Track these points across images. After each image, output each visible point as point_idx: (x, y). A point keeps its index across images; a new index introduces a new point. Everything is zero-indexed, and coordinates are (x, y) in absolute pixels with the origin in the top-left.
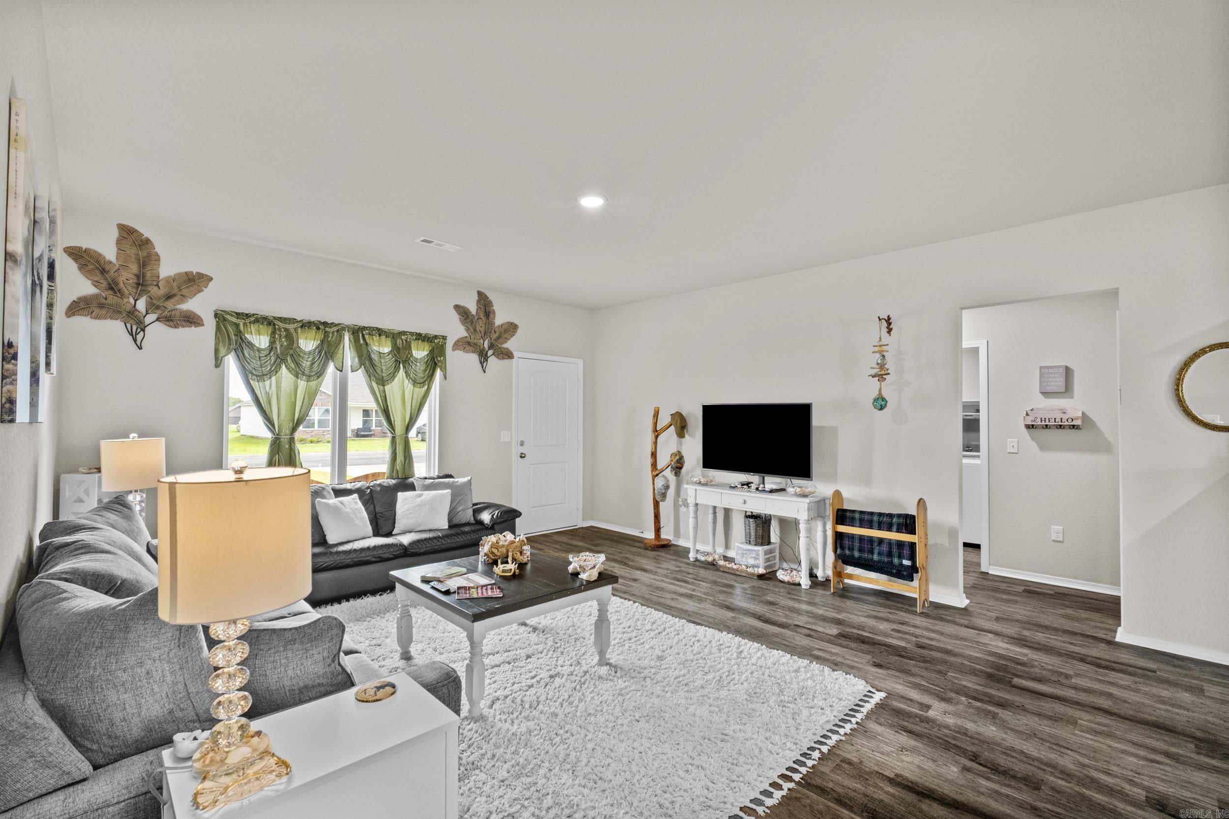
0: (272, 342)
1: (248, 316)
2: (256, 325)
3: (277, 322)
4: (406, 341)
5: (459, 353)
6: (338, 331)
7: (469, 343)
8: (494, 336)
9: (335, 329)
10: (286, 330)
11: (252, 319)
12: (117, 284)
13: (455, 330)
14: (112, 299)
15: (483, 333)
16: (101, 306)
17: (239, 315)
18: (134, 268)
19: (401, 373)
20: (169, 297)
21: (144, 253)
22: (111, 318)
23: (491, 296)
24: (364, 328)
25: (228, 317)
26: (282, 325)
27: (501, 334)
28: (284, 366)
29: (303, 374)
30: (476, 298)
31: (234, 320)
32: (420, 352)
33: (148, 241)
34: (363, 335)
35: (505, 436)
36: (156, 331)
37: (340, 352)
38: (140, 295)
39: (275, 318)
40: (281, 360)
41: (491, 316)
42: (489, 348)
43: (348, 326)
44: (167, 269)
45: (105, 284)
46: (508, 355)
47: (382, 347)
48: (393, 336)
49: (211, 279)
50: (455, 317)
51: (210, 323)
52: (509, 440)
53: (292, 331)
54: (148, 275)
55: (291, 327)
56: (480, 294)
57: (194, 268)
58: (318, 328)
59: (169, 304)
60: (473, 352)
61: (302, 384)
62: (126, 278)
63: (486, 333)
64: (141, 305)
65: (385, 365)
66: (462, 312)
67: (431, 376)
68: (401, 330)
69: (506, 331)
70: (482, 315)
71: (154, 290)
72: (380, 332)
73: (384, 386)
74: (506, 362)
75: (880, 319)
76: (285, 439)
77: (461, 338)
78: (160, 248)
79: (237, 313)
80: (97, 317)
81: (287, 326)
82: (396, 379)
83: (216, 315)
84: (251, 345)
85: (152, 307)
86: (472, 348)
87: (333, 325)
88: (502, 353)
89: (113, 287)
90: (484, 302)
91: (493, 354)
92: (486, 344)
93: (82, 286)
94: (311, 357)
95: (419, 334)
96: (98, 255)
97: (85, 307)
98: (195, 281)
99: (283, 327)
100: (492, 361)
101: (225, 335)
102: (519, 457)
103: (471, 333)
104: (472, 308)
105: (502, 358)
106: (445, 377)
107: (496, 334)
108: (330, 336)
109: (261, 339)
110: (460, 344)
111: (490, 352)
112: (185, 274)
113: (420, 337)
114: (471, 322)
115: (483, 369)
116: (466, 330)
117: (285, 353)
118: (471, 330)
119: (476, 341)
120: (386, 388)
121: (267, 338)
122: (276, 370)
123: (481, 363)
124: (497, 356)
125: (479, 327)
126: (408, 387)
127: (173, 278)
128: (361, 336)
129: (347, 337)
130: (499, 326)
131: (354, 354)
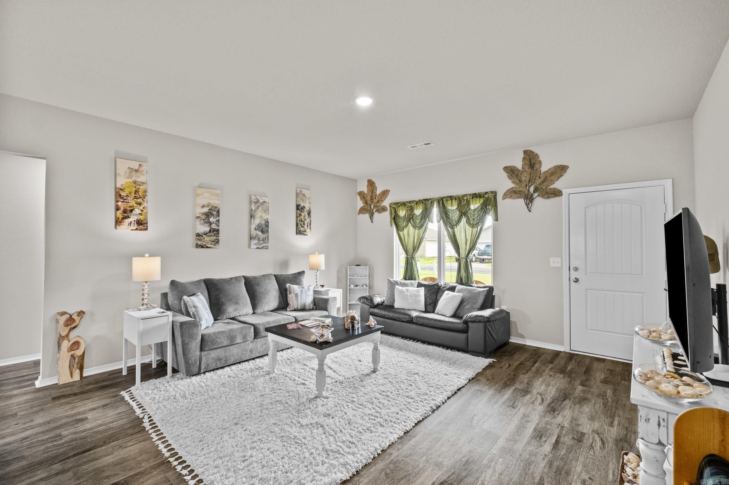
0: (406, 214)
1: (398, 203)
2: (401, 207)
3: (407, 204)
4: (467, 199)
5: (508, 201)
6: (431, 202)
7: (515, 192)
8: (539, 181)
12: (367, 201)
13: (504, 185)
14: (366, 207)
15: (527, 181)
16: (364, 210)
18: (370, 194)
19: (464, 220)
20: (378, 202)
21: (373, 188)
22: (366, 213)
23: (538, 151)
24: (443, 198)
25: (392, 205)
27: (546, 177)
28: (410, 223)
29: (417, 226)
30: (522, 156)
31: (394, 206)
32: (475, 205)
33: (374, 182)
34: (443, 201)
35: (555, 262)
37: (432, 213)
38: (372, 204)
39: (407, 202)
40: (409, 220)
41: (537, 166)
42: (534, 192)
43: (436, 199)
44: (378, 191)
45: (364, 202)
47: (453, 207)
48: (460, 198)
49: (390, 191)
50: (504, 175)
51: (388, 209)
52: (559, 265)
53: (414, 206)
54: (374, 195)
55: (412, 204)
56: (526, 152)
57: (385, 189)
58: (423, 203)
59: (378, 205)
60: (519, 198)
61: (417, 231)
62: (369, 198)
63: (530, 181)
64: (372, 207)
65: (455, 216)
66: (511, 171)
67: (483, 219)
68: (464, 194)
69: (552, 174)
70: (527, 168)
71: (375, 201)
72: (451, 198)
73: (452, 228)
74: (557, 199)
76: (410, 257)
77: (508, 190)
78: (377, 185)
79: (395, 203)
80: (363, 214)
82: (460, 224)
83: (390, 206)
84: (399, 216)
85: (374, 206)
86: (518, 195)
87: (430, 199)
88: (547, 193)
89: (366, 203)
90: (530, 157)
91: (538, 196)
92: (532, 189)
93: (360, 204)
94: (420, 217)
95: (475, 194)
96: (364, 192)
97: (362, 211)
98: (385, 193)
99: (410, 205)
100: (539, 202)
101: (391, 213)
102: (572, 283)
103: (517, 184)
104: (519, 165)
105: (549, 198)
106: (496, 219)
107: (542, 180)
108: (426, 203)
109: (402, 213)
110: (511, 194)
111: (536, 195)
112: (383, 191)
113: (475, 196)
114: (517, 176)
115: (529, 209)
116: (513, 182)
117: (410, 218)
118: (518, 182)
119: (521, 189)
120: (456, 229)
121: (404, 212)
122: (407, 225)
123: (526, 205)
124: (543, 196)
125: (525, 177)
126: (469, 229)
127: (380, 195)
128: (442, 203)
129: (435, 205)
130: (544, 173)
131: (438, 213)
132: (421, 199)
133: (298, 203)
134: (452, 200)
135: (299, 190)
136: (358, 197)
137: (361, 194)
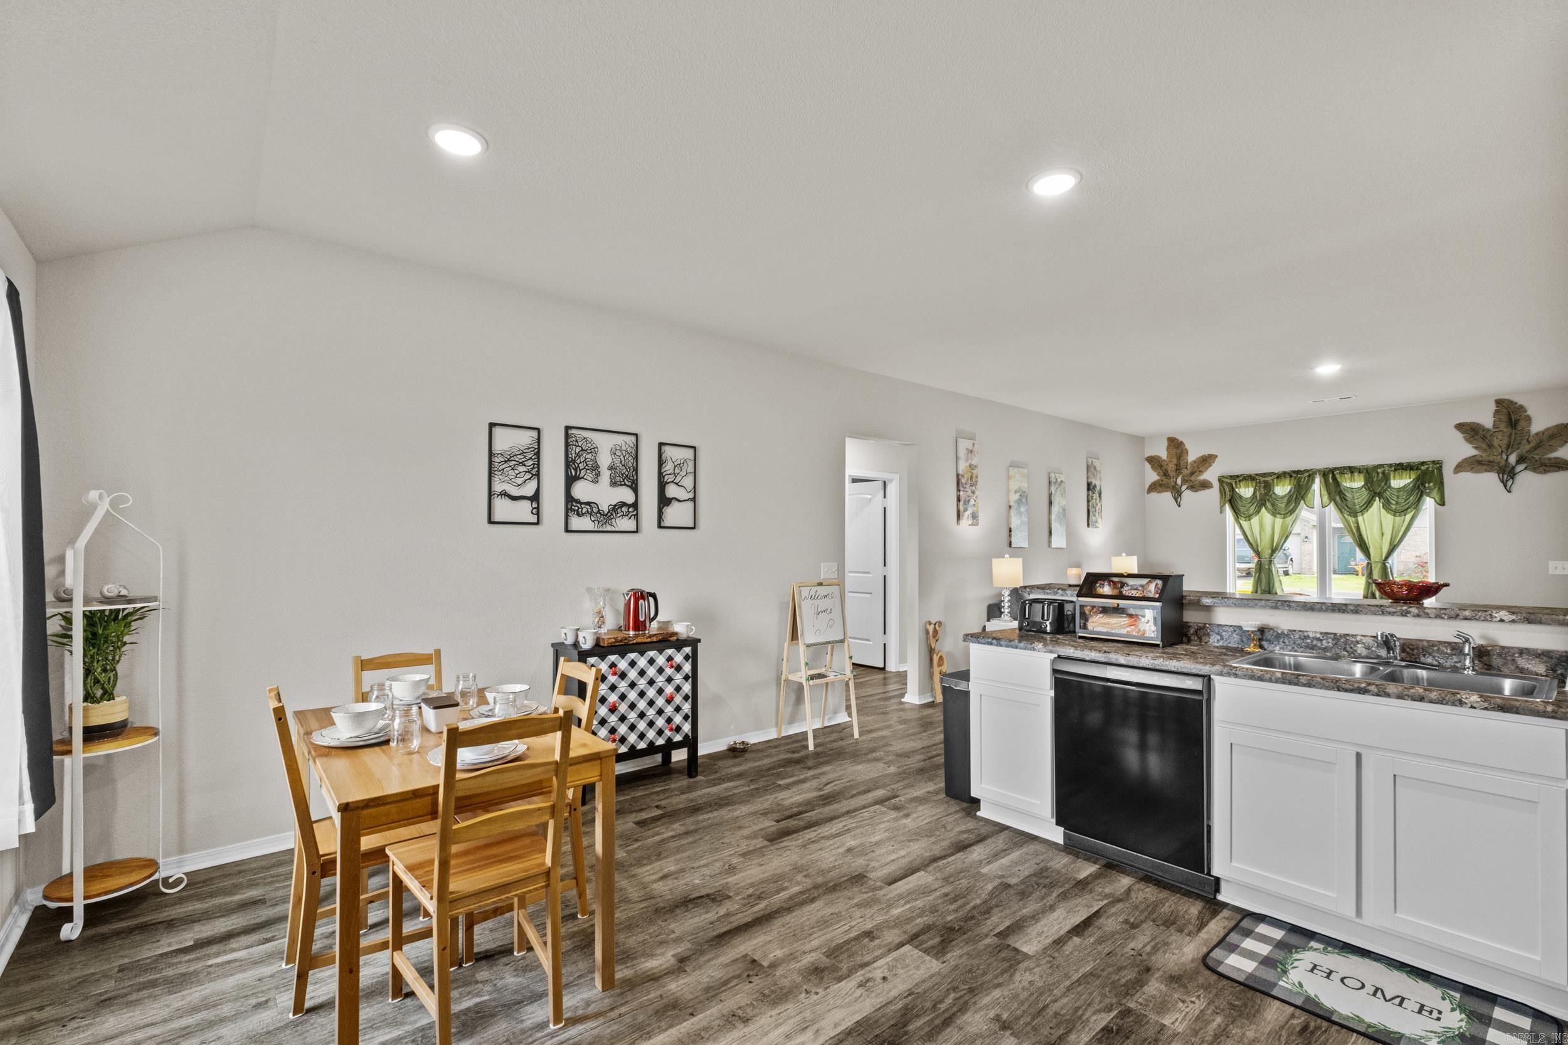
0: (1255, 492)
1: (1237, 476)
2: (1244, 482)
3: (1258, 477)
4: (1383, 473)
5: (1467, 476)
6: (1309, 476)
7: (1479, 462)
8: (1529, 446)
9: (1306, 474)
12: (1167, 472)
13: (1458, 451)
14: (1165, 481)
15: (1504, 447)
16: (1161, 485)
17: (1231, 477)
18: (1175, 461)
19: (1377, 503)
20: (1192, 473)
21: (1179, 451)
22: (1165, 491)
23: (1523, 401)
24: (1336, 469)
25: (1225, 480)
26: (1262, 479)
27: (1541, 441)
28: (1264, 508)
29: (1280, 513)
30: (1492, 407)
31: (1229, 481)
32: (1400, 482)
33: (1182, 442)
34: (1334, 475)
36: (1187, 495)
37: (1311, 494)
38: (1178, 476)
39: (1257, 475)
40: (1262, 503)
41: (1522, 424)
42: (1518, 462)
43: (1319, 471)
44: (1192, 457)
45: (1162, 473)
46: (1562, 465)
47: (1354, 484)
48: (1368, 473)
49: (1216, 456)
50: (1458, 436)
51: (1216, 484)
53: (1271, 481)
54: (1182, 463)
55: (1269, 479)
56: (1501, 402)
57: (1206, 453)
58: (1291, 476)
59: (1193, 478)
60: (1488, 471)
61: (1279, 521)
62: (1171, 467)
63: (1510, 447)
64: (1179, 481)
65: (1359, 497)
66: (1471, 431)
67: (1417, 504)
68: (1377, 463)
69: (1552, 437)
70: (1502, 427)
71: (1185, 472)
72: (1352, 470)
73: (1356, 516)
74: (1557, 475)
76: (1265, 561)
77: (1466, 459)
78: (1188, 446)
79: (1231, 476)
80: (1159, 492)
81: (1266, 479)
82: (1371, 510)
83: (1220, 480)
84: (1241, 497)
85: (1184, 481)
86: (1485, 467)
87: (1305, 471)
88: (1543, 465)
89: (1166, 474)
90: (1510, 411)
91: (1526, 468)
92: (1513, 459)
93: (1152, 476)
94: (1286, 499)
95: (1401, 465)
96: (1159, 457)
97: (1154, 487)
98: (1207, 461)
99: (1264, 482)
100: (1527, 478)
101: (1222, 492)
103: (1485, 450)
104: (1487, 421)
105: (1545, 472)
106: (1442, 503)
107: (1532, 445)
108: (1301, 480)
109: (1246, 491)
110: (1468, 465)
111: (1520, 467)
112: (1202, 457)
113: (1401, 467)
114: (1484, 438)
115: (1508, 488)
116: (1476, 448)
117: (1264, 498)
118: (1484, 446)
119: (1491, 458)
120: (1360, 519)
121: (1251, 490)
122: (1258, 512)
123: (1502, 482)
124: (1535, 470)
125: (1499, 441)
126: (1388, 516)
127: (1195, 462)
128: (1332, 477)
129: (1317, 480)
130: (1537, 434)
131: (1325, 493)
132: (1287, 470)
133: (1089, 480)
134: (1352, 473)
135: (1090, 460)
136: (1148, 466)
137: (1154, 461)
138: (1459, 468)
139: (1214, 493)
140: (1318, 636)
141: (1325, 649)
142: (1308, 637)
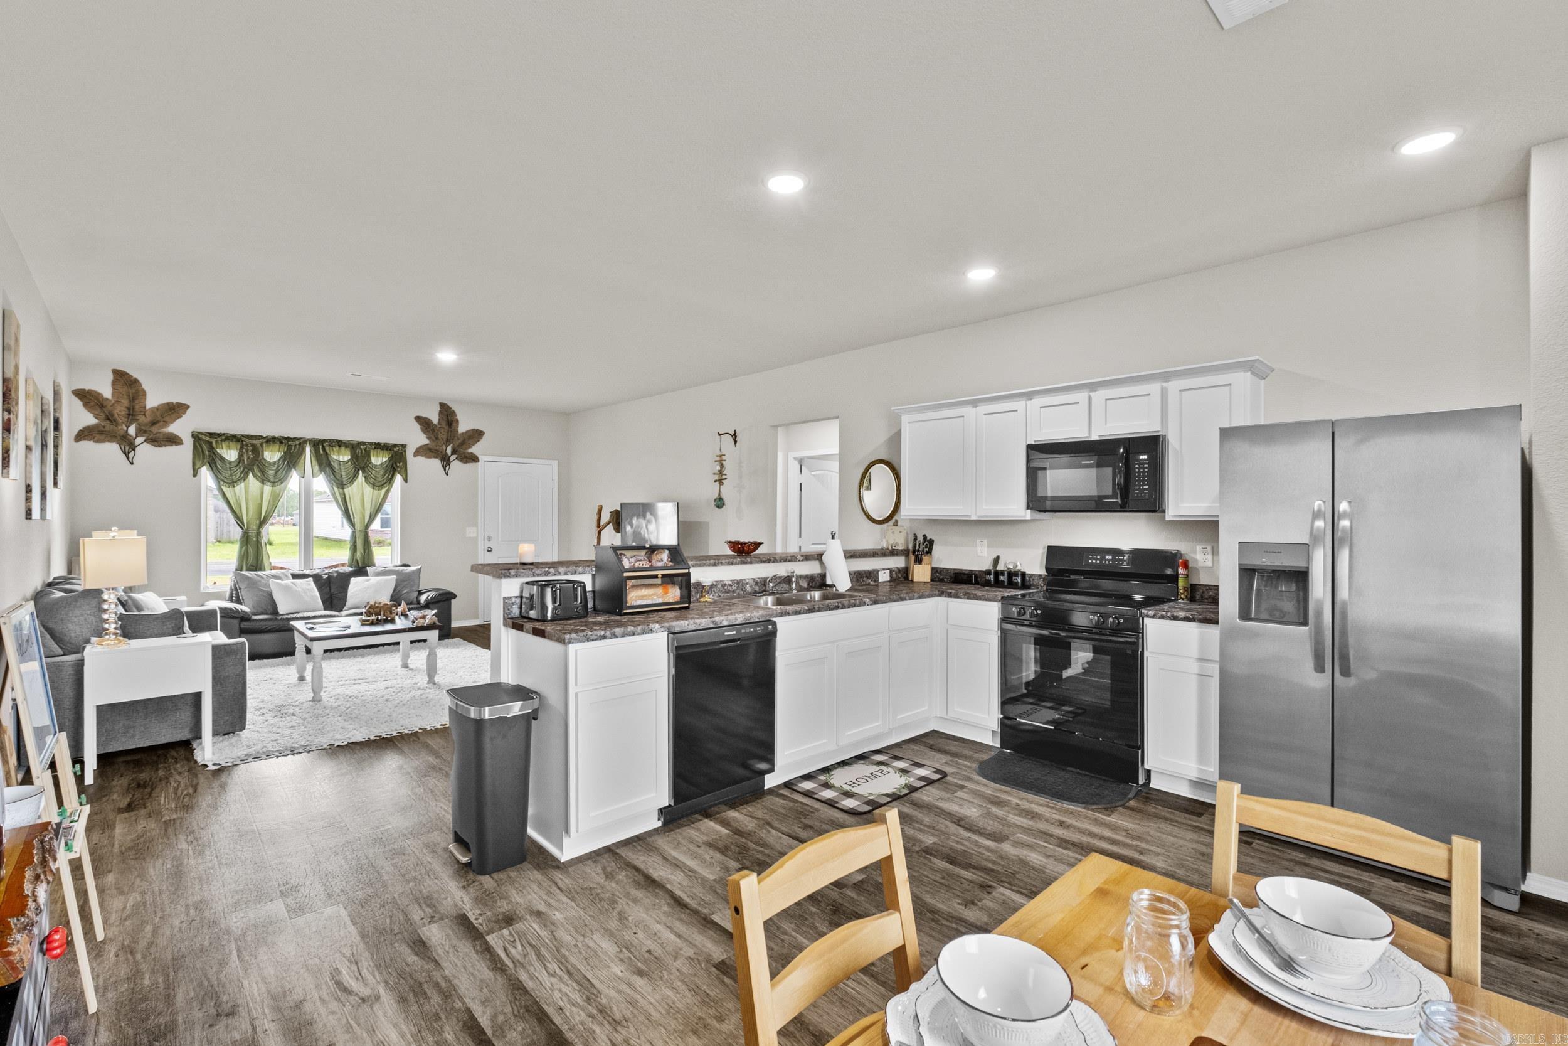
0: (241, 456)
1: (219, 435)
2: (227, 442)
3: (243, 439)
4: (365, 450)
5: (421, 460)
6: (300, 444)
7: (430, 450)
8: (458, 443)
9: (297, 442)
10: (253, 445)
11: (223, 438)
12: (112, 415)
13: (416, 438)
14: (109, 427)
15: (445, 440)
16: (101, 433)
17: (211, 435)
18: (126, 403)
19: (361, 477)
20: (154, 423)
21: (132, 391)
22: (109, 442)
23: (454, 407)
24: (325, 441)
25: (203, 437)
26: (249, 441)
27: (464, 440)
28: (251, 475)
29: (269, 481)
30: (438, 409)
31: (208, 439)
32: (378, 460)
33: (136, 380)
34: (323, 447)
35: (470, 532)
36: (144, 450)
37: (302, 461)
38: (131, 423)
39: (242, 436)
40: (248, 470)
41: (454, 424)
42: (453, 453)
43: (309, 440)
44: (152, 401)
45: (103, 416)
46: (474, 459)
47: (342, 457)
48: (353, 446)
49: (188, 407)
50: (417, 427)
51: (188, 442)
52: (475, 535)
53: (259, 445)
54: (137, 407)
55: (257, 442)
56: (442, 405)
57: (175, 399)
58: (282, 443)
59: (155, 429)
60: (434, 457)
61: (268, 488)
62: (120, 411)
63: (448, 441)
64: (132, 430)
65: (345, 471)
66: (424, 424)
67: (390, 480)
68: (359, 440)
69: (470, 437)
70: (444, 424)
71: (142, 419)
72: (340, 443)
73: (343, 489)
74: (470, 466)
75: (720, 435)
76: (253, 533)
77: (422, 446)
78: (146, 385)
79: (210, 434)
80: (96, 442)
81: (254, 442)
82: (355, 483)
83: (193, 436)
84: (222, 459)
85: (140, 432)
86: (432, 454)
87: (295, 439)
88: (464, 457)
89: (110, 418)
90: (447, 413)
91: (456, 459)
92: (449, 450)
93: (85, 418)
94: (275, 467)
95: (379, 444)
96: (98, 394)
97: (93, 434)
98: (175, 410)
99: (250, 443)
100: (456, 465)
101: (197, 451)
102: (486, 551)
103: (432, 441)
104: (435, 418)
105: (466, 462)
106: (406, 480)
107: (460, 441)
108: (292, 449)
109: (231, 454)
110: (421, 451)
111: (453, 457)
112: (168, 404)
113: (379, 447)
114: (433, 431)
115: (446, 472)
116: (427, 438)
117: (252, 464)
118: (433, 438)
119: (438, 448)
120: (346, 491)
121: (236, 453)
122: (244, 478)
123: (443, 467)
124: (461, 460)
125: (441, 435)
126: (368, 489)
127: (157, 409)
128: (322, 448)
129: (308, 449)
130: (462, 434)
131: (315, 463)
132: (277, 435)
133: (56, 414)
134: (340, 446)
136: (78, 402)
137: (89, 398)
138: (418, 452)
139: (186, 450)
140: (730, 583)
141: (734, 592)
142: (725, 585)
